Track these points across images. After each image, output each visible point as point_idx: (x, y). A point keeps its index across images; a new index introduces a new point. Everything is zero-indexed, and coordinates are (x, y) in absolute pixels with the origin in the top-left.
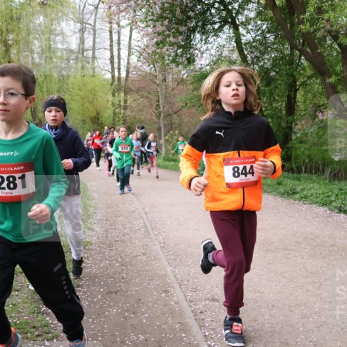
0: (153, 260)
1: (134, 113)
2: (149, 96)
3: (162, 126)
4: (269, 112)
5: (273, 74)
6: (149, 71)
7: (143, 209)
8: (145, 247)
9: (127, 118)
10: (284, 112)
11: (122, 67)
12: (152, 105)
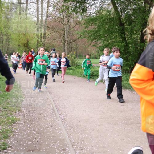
0: (57, 130)
1: (49, 41)
2: (59, 31)
3: (66, 49)
4: (130, 40)
5: (133, 18)
6: (59, 17)
7: (52, 98)
8: (53, 122)
9: (45, 44)
10: (139, 41)
11: (43, 14)
12: (60, 36)
